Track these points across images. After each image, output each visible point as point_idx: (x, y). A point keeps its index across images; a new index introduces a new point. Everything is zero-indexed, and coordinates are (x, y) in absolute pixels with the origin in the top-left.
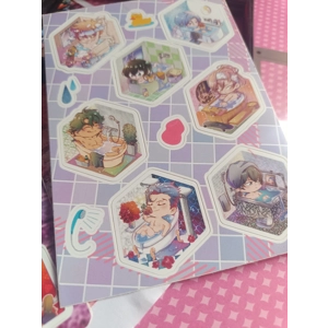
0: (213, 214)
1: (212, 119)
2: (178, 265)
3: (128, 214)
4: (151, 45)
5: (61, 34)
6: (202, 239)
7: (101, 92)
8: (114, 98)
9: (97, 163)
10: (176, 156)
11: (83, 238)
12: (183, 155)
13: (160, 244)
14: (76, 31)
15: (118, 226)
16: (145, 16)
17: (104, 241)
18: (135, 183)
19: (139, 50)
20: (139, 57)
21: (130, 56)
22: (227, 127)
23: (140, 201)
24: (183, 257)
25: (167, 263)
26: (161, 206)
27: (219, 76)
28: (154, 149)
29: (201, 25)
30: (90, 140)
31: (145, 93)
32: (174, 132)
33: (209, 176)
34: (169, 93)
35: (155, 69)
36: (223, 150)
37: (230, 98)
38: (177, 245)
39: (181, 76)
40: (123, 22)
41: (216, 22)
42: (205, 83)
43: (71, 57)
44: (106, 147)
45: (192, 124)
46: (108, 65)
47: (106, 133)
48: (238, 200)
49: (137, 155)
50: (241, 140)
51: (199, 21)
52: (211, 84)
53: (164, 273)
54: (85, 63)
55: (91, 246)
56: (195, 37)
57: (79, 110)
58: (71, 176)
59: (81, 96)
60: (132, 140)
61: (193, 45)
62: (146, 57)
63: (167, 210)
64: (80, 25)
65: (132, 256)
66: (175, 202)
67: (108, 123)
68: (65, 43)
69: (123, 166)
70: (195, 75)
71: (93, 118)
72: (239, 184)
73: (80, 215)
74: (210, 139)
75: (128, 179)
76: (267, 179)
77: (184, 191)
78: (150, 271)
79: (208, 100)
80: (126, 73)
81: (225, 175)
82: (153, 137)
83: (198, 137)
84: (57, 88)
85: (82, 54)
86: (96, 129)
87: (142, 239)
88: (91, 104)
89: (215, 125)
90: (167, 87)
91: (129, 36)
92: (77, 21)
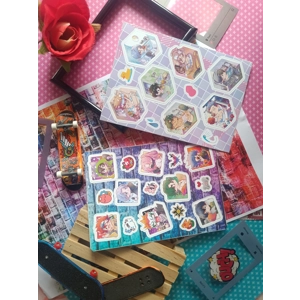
0: (226, 94)
1: (193, 73)
2: (234, 114)
3: (212, 121)
4: (144, 77)
5: (117, 115)
6: (231, 102)
7: (160, 110)
8: (165, 106)
9: (189, 124)
10: (200, 95)
11: (212, 139)
12: (201, 93)
13: (226, 116)
14: (118, 107)
15: (214, 126)
16: (125, 70)
17: (217, 133)
18: (203, 115)
19: (145, 84)
20: (149, 86)
21: (146, 90)
22: (199, 70)
23: (210, 116)
24: (233, 111)
25: (232, 117)
26: (215, 110)
27: (176, 58)
28: (194, 102)
29: (144, 47)
30: (179, 123)
31: (169, 93)
32: (191, 91)
33: (213, 88)
34: (173, 84)
35: (159, 83)
36: (206, 77)
37: (188, 60)
38: (229, 111)
39: (168, 74)
40: (124, 83)
41: (145, 39)
42: (176, 66)
43: (134, 116)
44: (185, 119)
45: (191, 82)
46: (147, 102)
47: (179, 116)
48: (226, 84)
49: (193, 109)
50: (206, 68)
51: (141, 47)
52: (178, 64)
53: (234, 119)
54: (141, 111)
55: (216, 137)
56: (150, 55)
57: (163, 122)
58: (189, 135)
59: (157, 119)
60: (187, 108)
61: (154, 59)
62: (150, 83)
63: (217, 108)
64: (116, 104)
65: (225, 126)
66: (216, 105)
67: (174, 114)
68: (124, 115)
69: (195, 116)
70: (170, 68)
71: (170, 119)
72: (221, 79)
73: (204, 137)
74: (200, 79)
75: (200, 116)
76: (224, 69)
77: (214, 99)
78: (232, 123)
79: (184, 70)
80: (155, 96)
81: (215, 82)
82: (189, 100)
83: (197, 83)
84: (148, 128)
85: (135, 110)
86: (175, 119)
87: (222, 121)
88: (163, 116)
89: (196, 74)
90: (170, 83)
91: (134, 84)
92: (113, 105)
